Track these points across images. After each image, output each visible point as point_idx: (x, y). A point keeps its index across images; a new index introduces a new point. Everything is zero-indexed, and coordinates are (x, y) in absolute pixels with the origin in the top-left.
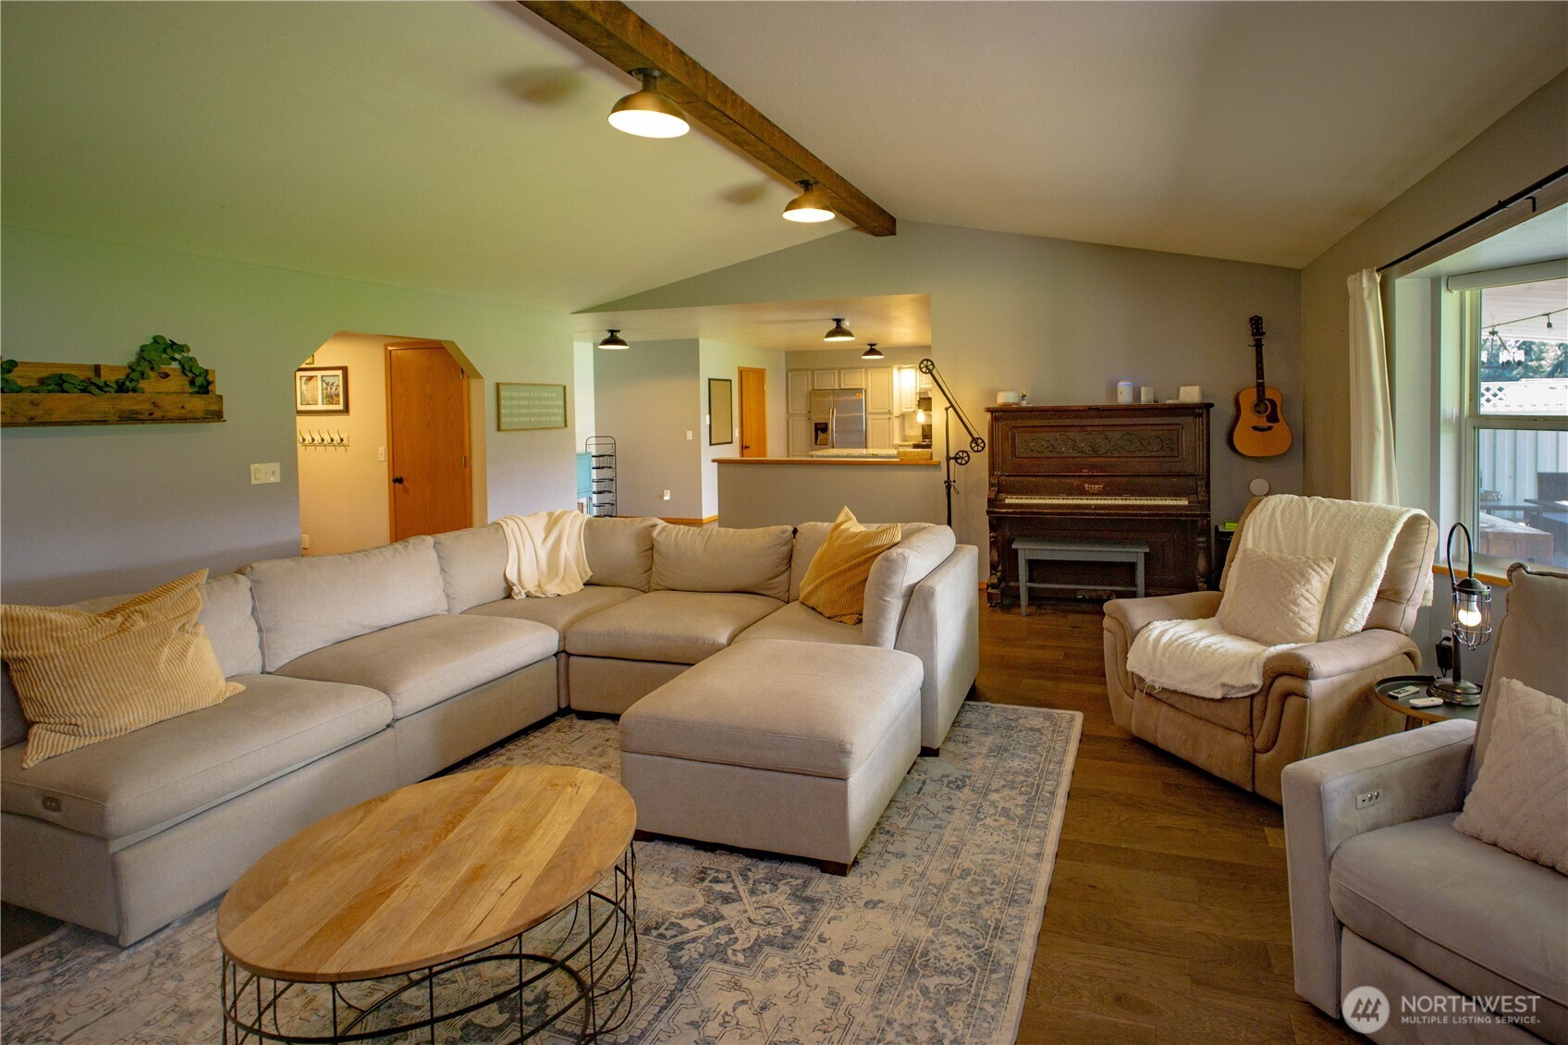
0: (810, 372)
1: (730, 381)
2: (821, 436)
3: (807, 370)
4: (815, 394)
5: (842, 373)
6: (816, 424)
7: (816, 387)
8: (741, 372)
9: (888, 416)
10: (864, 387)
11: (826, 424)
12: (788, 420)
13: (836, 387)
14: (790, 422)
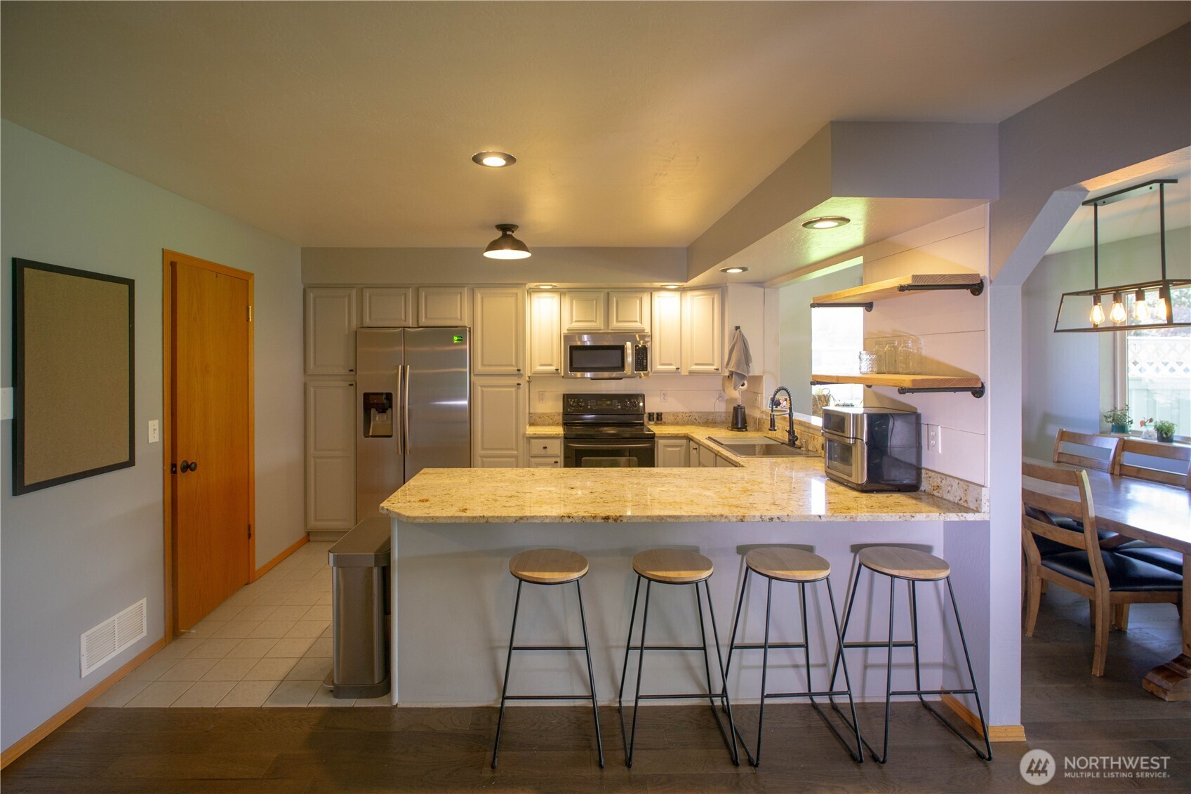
0: (354, 292)
1: (130, 283)
2: (377, 418)
3: (350, 286)
4: (363, 337)
5: (423, 294)
6: (366, 396)
7: (367, 322)
8: (173, 265)
9: (514, 381)
10: (466, 322)
11: (389, 397)
12: (305, 385)
13: (410, 322)
14: (311, 391)
